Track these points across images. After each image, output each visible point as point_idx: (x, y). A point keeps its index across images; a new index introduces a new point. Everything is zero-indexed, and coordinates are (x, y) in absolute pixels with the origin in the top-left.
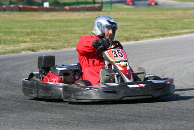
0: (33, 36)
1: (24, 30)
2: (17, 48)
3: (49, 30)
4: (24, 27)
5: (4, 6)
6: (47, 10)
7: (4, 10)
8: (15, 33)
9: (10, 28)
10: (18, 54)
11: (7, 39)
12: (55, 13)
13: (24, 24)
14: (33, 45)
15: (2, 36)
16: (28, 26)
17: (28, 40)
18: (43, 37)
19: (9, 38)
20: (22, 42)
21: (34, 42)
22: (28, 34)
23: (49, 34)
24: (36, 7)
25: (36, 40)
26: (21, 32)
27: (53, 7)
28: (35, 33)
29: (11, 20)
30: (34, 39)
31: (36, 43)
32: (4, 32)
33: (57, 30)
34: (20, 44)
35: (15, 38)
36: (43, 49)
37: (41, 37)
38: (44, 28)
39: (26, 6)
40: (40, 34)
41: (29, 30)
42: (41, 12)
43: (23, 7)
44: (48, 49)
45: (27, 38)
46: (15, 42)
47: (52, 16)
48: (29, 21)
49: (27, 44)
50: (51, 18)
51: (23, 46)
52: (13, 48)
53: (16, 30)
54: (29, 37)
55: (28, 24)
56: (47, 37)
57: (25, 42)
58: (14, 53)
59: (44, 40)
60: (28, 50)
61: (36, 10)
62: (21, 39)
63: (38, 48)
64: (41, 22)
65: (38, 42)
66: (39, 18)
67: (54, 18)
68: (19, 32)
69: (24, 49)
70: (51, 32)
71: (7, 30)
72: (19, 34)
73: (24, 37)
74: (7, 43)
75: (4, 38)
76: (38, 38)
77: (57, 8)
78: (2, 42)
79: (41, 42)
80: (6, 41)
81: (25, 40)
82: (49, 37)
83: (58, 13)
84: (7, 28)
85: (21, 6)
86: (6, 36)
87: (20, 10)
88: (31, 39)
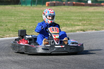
0: (83, 22)
1: (78, 18)
2: (74, 29)
3: (93, 18)
4: (77, 16)
5: (64, 3)
6: (90, 5)
7: (64, 5)
8: (73, 20)
9: (69, 17)
10: (75, 33)
11: (67, 23)
12: (95, 8)
13: (77, 14)
14: (84, 27)
15: (65, 22)
16: (80, 16)
17: (80, 24)
18: (89, 22)
19: (68, 23)
20: (77, 25)
21: (84, 25)
22: (80, 21)
23: (93, 21)
24: (84, 4)
25: (85, 25)
26: (76, 19)
27: (94, 3)
28: (84, 20)
29: (69, 11)
30: (84, 23)
31: (85, 26)
32: (66, 19)
33: (98, 18)
34: (75, 27)
35: (72, 23)
36: (89, 30)
37: (88, 23)
38: (90, 17)
39: (77, 3)
40: (88, 21)
41: (80, 18)
42: (87, 7)
43: (75, 4)
44: (93, 30)
45: (80, 23)
46: (72, 25)
47: (94, 9)
48: (80, 12)
49: (80, 27)
50: (93, 11)
51: (78, 28)
52: (71, 29)
53: (73, 18)
54: (81, 23)
55: (79, 14)
56: (92, 23)
57: (79, 25)
58: (72, 32)
59: (90, 24)
60: (81, 30)
61: (83, 5)
62: (76, 23)
63: (87, 30)
64: (87, 13)
65: (87, 25)
66: (87, 11)
67: (96, 11)
68: (74, 19)
69: (78, 30)
70: (94, 20)
71: (68, 18)
72: (75, 21)
73: (78, 22)
74: (68, 26)
75: (66, 23)
76: (86, 23)
77: (97, 4)
78: (65, 25)
79: (88, 26)
80: (67, 24)
81: (79, 24)
82: (93, 23)
83: (98, 7)
84: (67, 17)
85: (74, 3)
86: (67, 21)
87: (74, 5)
88: (82, 24)
